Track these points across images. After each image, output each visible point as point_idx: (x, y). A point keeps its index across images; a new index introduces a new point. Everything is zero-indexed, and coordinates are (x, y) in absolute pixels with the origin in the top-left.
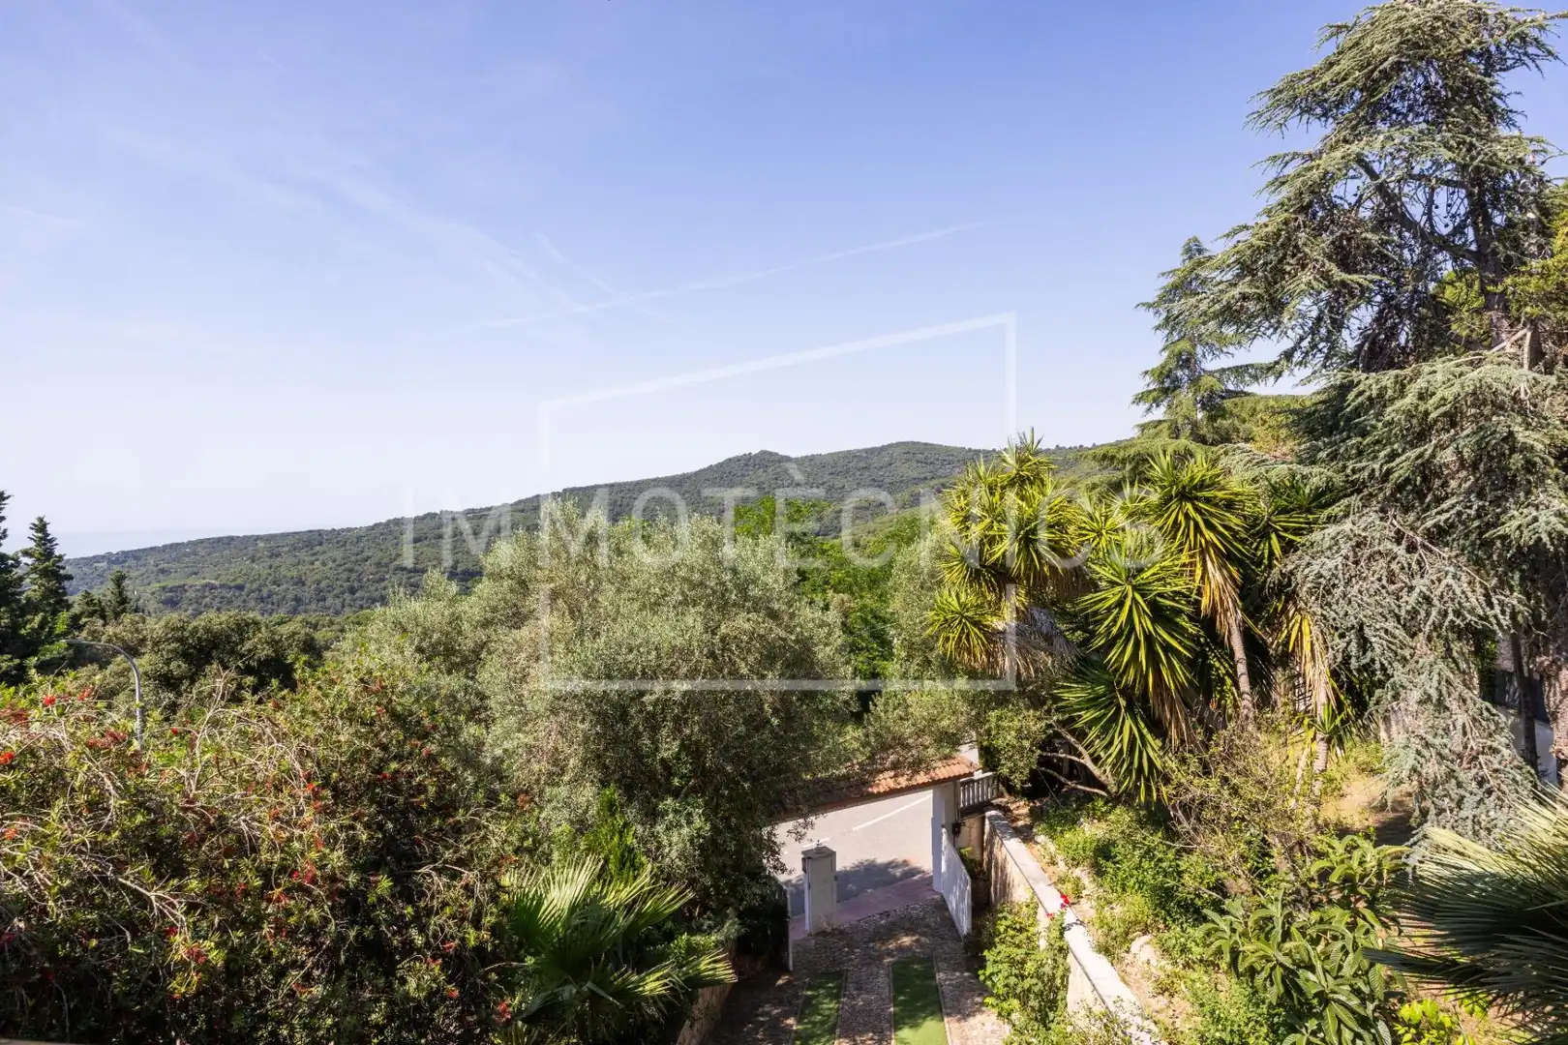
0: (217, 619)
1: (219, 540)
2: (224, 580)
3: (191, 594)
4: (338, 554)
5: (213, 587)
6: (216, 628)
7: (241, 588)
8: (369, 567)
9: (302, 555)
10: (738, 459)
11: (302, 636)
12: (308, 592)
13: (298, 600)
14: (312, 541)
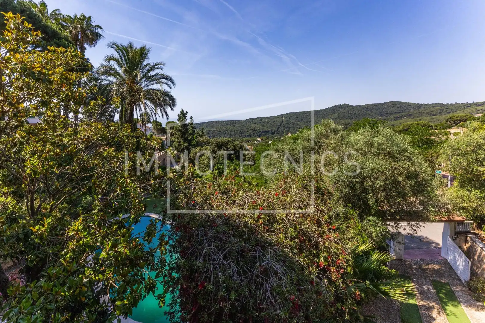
0: (223, 139)
1: (217, 121)
2: (217, 129)
3: (211, 132)
4: (239, 125)
5: (215, 131)
6: (223, 142)
7: (220, 131)
8: (245, 129)
9: (232, 125)
10: (337, 106)
11: (239, 145)
12: (233, 134)
13: (231, 135)
14: (234, 122)
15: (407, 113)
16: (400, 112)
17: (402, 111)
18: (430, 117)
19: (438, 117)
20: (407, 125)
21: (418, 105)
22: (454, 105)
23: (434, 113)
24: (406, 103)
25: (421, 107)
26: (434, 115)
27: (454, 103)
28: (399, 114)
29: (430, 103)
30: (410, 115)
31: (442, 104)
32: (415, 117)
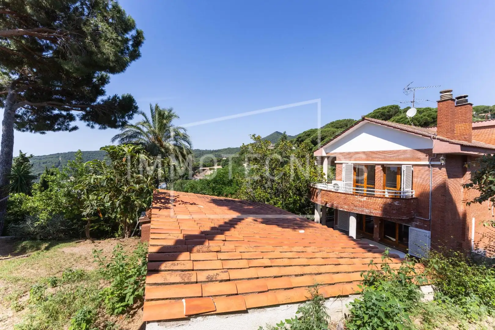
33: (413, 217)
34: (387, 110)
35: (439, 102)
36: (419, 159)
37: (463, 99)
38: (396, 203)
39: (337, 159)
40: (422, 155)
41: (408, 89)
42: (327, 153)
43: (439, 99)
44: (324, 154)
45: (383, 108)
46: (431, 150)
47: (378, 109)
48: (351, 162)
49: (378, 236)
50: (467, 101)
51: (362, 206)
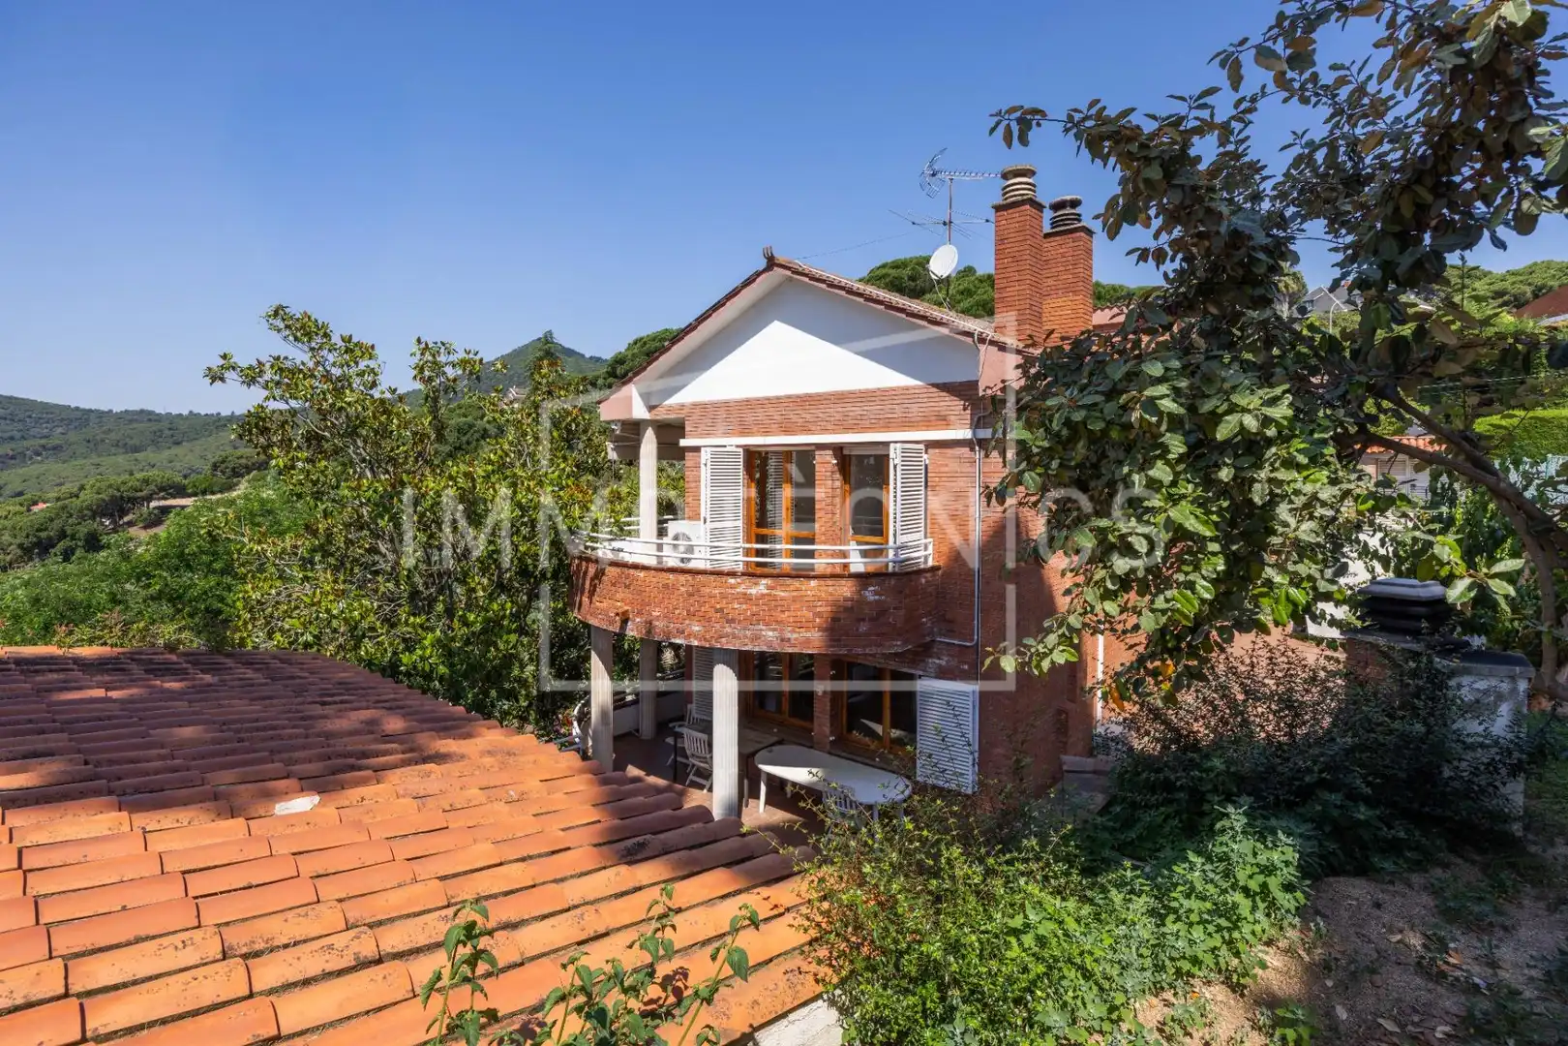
15: (43, 441)
16: (12, 438)
17: (18, 435)
18: (127, 456)
19: (149, 455)
20: (110, 486)
21: (79, 414)
22: (187, 418)
23: (136, 441)
24: (34, 402)
25: (87, 420)
26: (136, 449)
27: (185, 412)
28: (13, 445)
29: (117, 409)
30: (55, 448)
31: (151, 413)
32: (74, 456)
33: (928, 639)
34: (907, 272)
35: (998, 208)
36: (943, 421)
37: (1068, 211)
38: (870, 595)
39: (687, 429)
40: (954, 405)
41: (933, 175)
42: (651, 408)
43: (999, 201)
44: (640, 412)
45: (896, 265)
46: (974, 385)
47: (884, 266)
48: (735, 442)
49: (827, 730)
50: (1078, 218)
51: (755, 619)
